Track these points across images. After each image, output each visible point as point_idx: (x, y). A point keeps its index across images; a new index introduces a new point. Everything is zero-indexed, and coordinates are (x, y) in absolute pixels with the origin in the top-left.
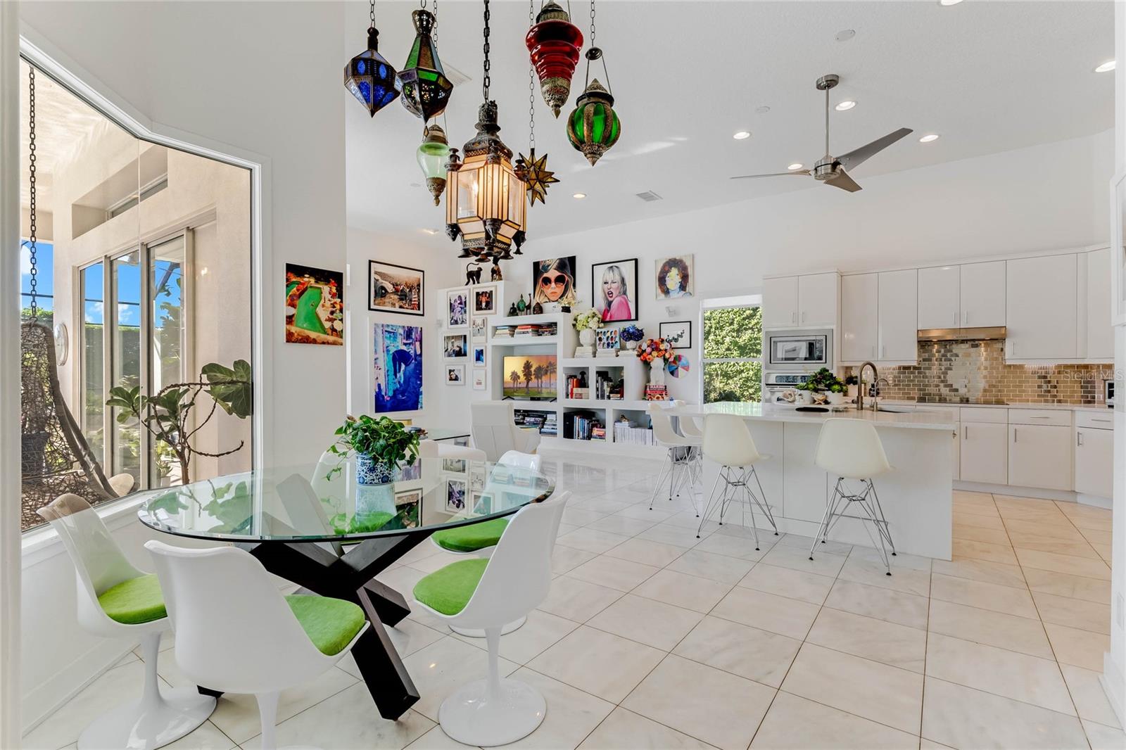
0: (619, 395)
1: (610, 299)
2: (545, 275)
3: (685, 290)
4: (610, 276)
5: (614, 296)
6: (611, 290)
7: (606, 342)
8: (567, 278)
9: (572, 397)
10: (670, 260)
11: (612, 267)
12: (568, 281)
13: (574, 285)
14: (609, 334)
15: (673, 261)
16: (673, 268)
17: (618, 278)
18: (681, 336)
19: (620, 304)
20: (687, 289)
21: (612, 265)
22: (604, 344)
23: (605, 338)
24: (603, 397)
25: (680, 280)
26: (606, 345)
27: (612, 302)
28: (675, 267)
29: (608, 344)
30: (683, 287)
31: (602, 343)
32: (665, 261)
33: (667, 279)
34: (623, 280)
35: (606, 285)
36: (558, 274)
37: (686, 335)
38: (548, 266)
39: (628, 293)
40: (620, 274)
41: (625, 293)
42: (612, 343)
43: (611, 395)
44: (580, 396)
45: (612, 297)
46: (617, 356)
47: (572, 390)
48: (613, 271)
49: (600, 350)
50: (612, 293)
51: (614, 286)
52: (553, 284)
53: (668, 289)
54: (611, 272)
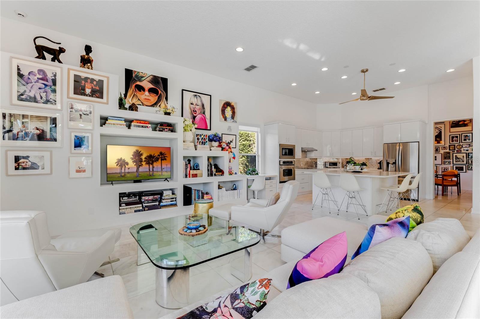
0: (221, 173)
1: (195, 115)
2: (138, 83)
3: (234, 119)
4: (194, 100)
5: (197, 113)
6: (195, 109)
7: (201, 141)
8: (160, 92)
9: (189, 177)
10: (227, 102)
11: (196, 95)
12: (161, 94)
13: (167, 99)
14: (203, 136)
15: (228, 103)
16: (228, 107)
17: (199, 103)
18: (231, 142)
19: (201, 119)
20: (235, 119)
21: (197, 94)
22: (200, 142)
23: (201, 138)
24: (212, 175)
25: (232, 114)
26: (201, 143)
27: (196, 116)
28: (229, 106)
29: (202, 142)
30: (233, 117)
31: (199, 141)
32: (225, 102)
33: (225, 111)
34: (203, 105)
35: (192, 106)
36: (151, 86)
37: (234, 142)
38: (142, 77)
39: (206, 113)
40: (201, 101)
41: (204, 113)
42: (204, 142)
43: (217, 174)
44: (195, 176)
45: (196, 113)
46: (210, 150)
47: (189, 172)
48: (197, 98)
49: (199, 146)
50: (196, 111)
51: (197, 107)
52: (147, 93)
53: (226, 117)
54: (195, 98)
